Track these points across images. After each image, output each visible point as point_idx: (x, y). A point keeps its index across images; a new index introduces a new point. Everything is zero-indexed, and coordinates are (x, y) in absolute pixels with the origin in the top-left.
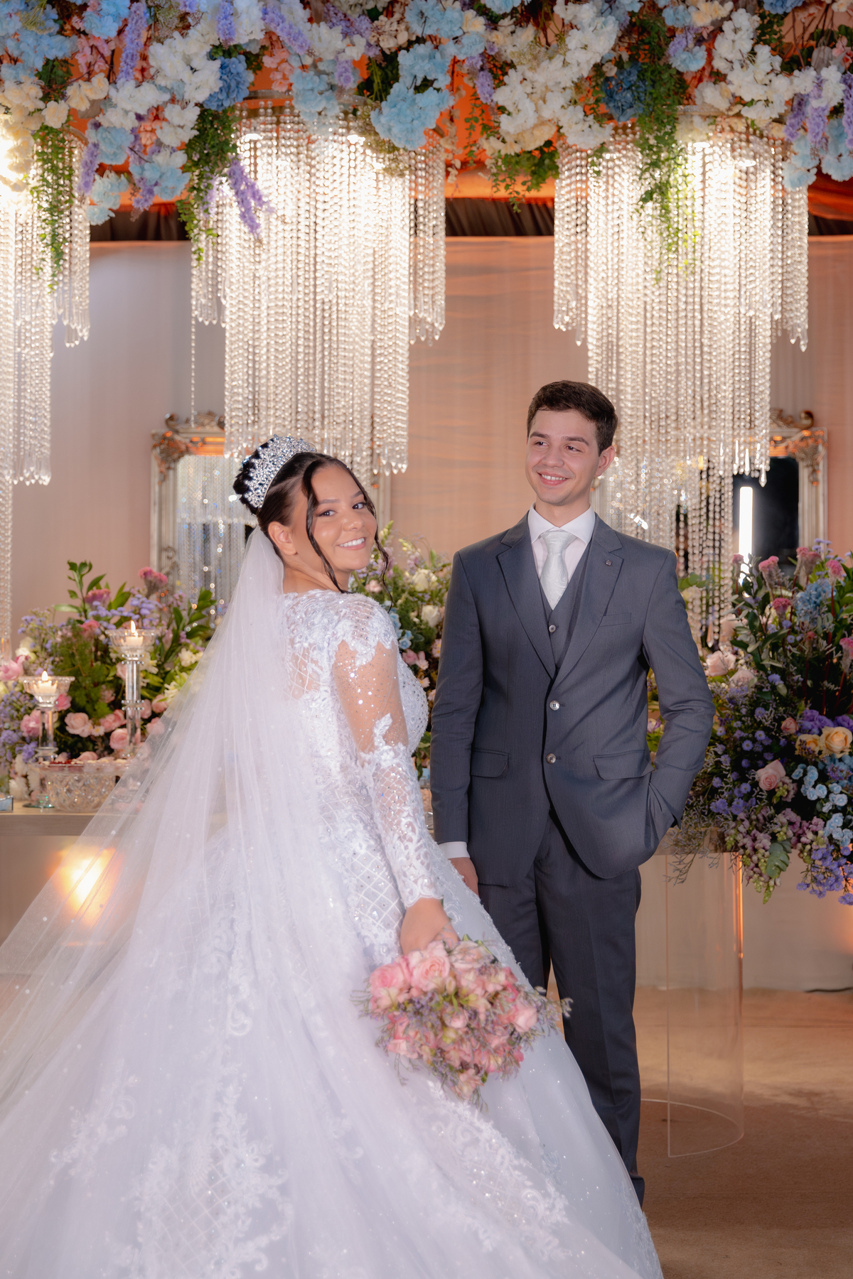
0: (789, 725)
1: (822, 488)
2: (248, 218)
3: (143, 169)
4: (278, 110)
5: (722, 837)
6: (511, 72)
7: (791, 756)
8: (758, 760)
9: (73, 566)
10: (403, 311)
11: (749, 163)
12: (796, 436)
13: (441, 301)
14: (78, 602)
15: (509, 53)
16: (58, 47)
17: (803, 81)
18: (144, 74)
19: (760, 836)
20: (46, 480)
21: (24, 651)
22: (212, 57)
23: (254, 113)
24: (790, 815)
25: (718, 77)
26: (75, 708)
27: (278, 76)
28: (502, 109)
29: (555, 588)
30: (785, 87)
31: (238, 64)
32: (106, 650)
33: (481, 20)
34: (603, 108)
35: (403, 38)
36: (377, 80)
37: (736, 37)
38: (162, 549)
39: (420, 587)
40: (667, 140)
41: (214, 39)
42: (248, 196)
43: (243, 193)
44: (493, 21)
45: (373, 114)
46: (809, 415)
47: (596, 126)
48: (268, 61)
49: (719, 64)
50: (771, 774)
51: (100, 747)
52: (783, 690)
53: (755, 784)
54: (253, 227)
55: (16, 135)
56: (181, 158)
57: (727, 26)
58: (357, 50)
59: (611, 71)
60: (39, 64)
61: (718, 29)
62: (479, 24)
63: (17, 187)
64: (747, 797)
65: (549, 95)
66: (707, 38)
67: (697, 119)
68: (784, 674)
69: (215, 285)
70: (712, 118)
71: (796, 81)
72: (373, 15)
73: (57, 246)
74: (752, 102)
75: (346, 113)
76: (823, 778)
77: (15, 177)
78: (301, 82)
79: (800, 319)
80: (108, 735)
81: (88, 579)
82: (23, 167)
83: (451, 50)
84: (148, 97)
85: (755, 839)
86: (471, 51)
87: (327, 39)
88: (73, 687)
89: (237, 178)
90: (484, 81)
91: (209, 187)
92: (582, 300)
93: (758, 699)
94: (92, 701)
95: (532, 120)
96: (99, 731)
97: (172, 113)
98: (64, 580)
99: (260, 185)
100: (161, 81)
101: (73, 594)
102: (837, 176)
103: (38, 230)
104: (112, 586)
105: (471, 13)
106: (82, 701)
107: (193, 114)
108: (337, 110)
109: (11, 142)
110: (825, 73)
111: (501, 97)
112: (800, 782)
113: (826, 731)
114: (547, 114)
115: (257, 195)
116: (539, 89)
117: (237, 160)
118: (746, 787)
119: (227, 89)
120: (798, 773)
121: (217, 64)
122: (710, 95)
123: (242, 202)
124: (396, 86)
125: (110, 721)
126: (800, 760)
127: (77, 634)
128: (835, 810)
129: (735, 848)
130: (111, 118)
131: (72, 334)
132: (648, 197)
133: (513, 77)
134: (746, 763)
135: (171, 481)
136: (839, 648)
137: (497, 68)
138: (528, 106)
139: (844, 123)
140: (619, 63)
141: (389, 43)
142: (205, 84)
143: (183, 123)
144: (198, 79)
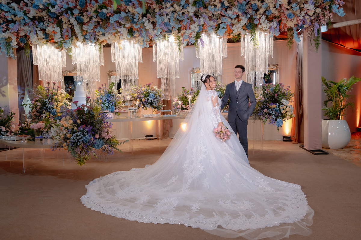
0: (268, 104)
1: (279, 74)
2: (202, 45)
4: (206, 31)
5: (259, 118)
7: (268, 108)
8: (264, 109)
9: (182, 88)
10: (222, 55)
11: (266, 33)
12: (275, 67)
13: (226, 53)
14: (183, 92)
15: (234, 23)
16: (180, 26)
17: (271, 24)
18: (190, 29)
20: (179, 77)
21: (177, 98)
22: (198, 26)
23: (203, 32)
24: (268, 115)
25: (261, 24)
26: (183, 105)
27: (206, 27)
28: (233, 30)
29: (238, 89)
30: (269, 25)
31: (201, 27)
32: (187, 98)
34: (246, 29)
35: (221, 22)
36: (218, 27)
37: (263, 19)
38: (192, 85)
39: (224, 89)
40: (254, 33)
41: (198, 24)
42: (202, 42)
44: (232, 19)
45: (217, 32)
46: (277, 64)
47: (245, 31)
48: (204, 26)
49: (260, 22)
50: (265, 110)
51: (186, 109)
52: (267, 100)
53: (264, 111)
54: (203, 46)
55: (175, 37)
56: (194, 38)
57: (261, 18)
58: (215, 24)
59: (247, 24)
60: (177, 28)
61: (260, 18)
62: (230, 20)
63: (175, 43)
64: (262, 113)
66: (259, 20)
67: (258, 29)
68: (268, 98)
69: (199, 53)
70: (260, 29)
72: (217, 19)
73: (180, 50)
74: (265, 27)
76: (272, 111)
77: (175, 42)
78: (208, 28)
79: (272, 54)
80: (187, 108)
81: (184, 89)
82: (176, 41)
83: (226, 23)
84: (190, 31)
85: (263, 118)
86: (229, 23)
87: (211, 23)
88: (183, 102)
89: (201, 40)
90: (231, 27)
91: (198, 41)
92: (244, 53)
93: (265, 101)
94: (185, 104)
96: (186, 107)
97: (193, 33)
98: (181, 89)
99: (204, 41)
100: (192, 29)
101: (182, 91)
102: (277, 36)
103: (178, 48)
104: (187, 90)
105: (229, 19)
106: (184, 104)
107: (196, 33)
108: (213, 31)
109: (174, 37)
110: (274, 23)
111: (233, 29)
112: (269, 111)
113: (273, 105)
114: (239, 30)
116: (238, 27)
117: (201, 38)
118: (262, 112)
119: (200, 30)
120: (269, 110)
122: (259, 26)
123: (202, 43)
124: (220, 28)
125: (187, 106)
126: (269, 109)
127: (183, 96)
128: (273, 114)
129: (261, 119)
130: (186, 34)
131: (181, 60)
132: (251, 40)
133: (234, 26)
134: (262, 109)
135: (193, 76)
136: (275, 95)
137: (232, 25)
138: (236, 30)
139: (276, 29)
140: (248, 23)
141: (219, 23)
142: (197, 29)
143: (194, 34)
144: (196, 29)
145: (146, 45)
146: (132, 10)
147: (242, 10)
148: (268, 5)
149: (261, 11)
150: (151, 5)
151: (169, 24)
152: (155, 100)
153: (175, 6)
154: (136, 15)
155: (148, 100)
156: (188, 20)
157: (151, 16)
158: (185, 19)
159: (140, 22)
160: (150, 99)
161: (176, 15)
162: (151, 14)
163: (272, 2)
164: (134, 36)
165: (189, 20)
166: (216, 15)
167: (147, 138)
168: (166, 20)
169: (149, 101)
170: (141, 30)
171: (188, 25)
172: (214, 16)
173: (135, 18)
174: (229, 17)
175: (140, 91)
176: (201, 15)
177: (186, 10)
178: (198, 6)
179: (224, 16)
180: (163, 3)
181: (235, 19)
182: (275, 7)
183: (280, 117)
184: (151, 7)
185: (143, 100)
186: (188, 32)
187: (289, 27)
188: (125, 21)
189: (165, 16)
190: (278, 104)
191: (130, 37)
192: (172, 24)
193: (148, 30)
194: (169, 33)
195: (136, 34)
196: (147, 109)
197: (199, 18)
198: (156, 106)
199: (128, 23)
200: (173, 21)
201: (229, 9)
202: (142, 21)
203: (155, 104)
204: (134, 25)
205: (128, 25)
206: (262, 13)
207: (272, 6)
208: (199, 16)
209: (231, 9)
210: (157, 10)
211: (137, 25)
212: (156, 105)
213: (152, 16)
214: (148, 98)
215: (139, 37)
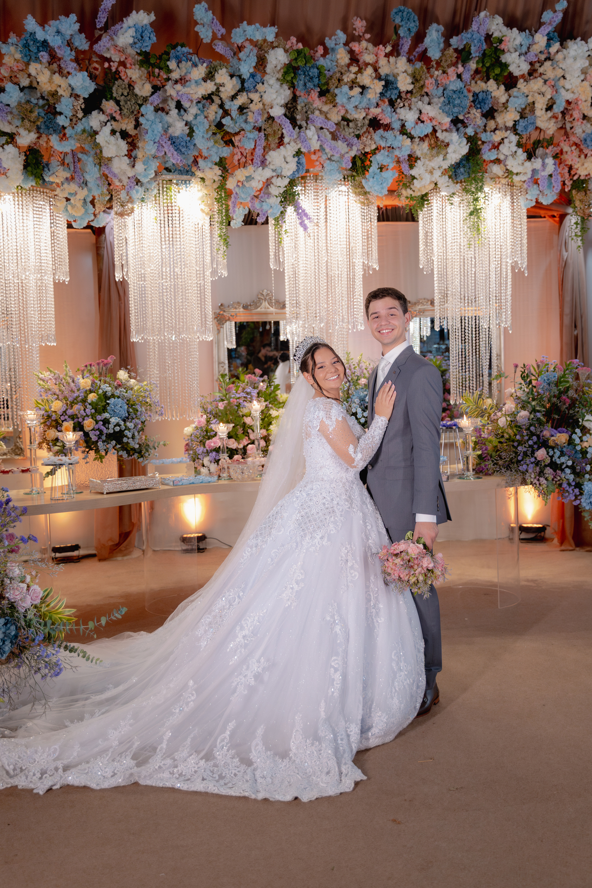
0: (546, 433)
2: (303, 225)
3: (262, 206)
4: (316, 177)
5: (525, 479)
6: (418, 161)
7: (544, 444)
8: (536, 448)
10: (359, 262)
13: (375, 255)
14: (223, 391)
15: (418, 153)
16: (226, 152)
17: (537, 163)
18: (263, 163)
19: (542, 479)
22: (294, 156)
23: (305, 178)
24: (550, 469)
25: (501, 162)
27: (318, 163)
28: (414, 178)
30: (529, 166)
33: (409, 140)
35: (374, 147)
36: (358, 164)
37: (510, 145)
38: (219, 363)
40: (480, 190)
41: (296, 149)
43: (301, 213)
44: (413, 139)
45: (363, 181)
47: (453, 185)
48: (314, 157)
49: (502, 157)
50: (541, 454)
51: (242, 453)
53: (536, 458)
54: (305, 228)
55: (207, 191)
56: (279, 199)
57: (505, 140)
58: (354, 152)
60: (218, 160)
61: (502, 142)
62: (407, 141)
63: (208, 214)
65: (434, 171)
66: (496, 147)
67: (489, 179)
70: (495, 178)
71: (535, 164)
72: (358, 137)
74: (517, 174)
75: (344, 178)
76: (562, 454)
78: (330, 166)
80: (245, 448)
83: (396, 153)
84: (267, 173)
85: (538, 480)
86: (403, 154)
88: (232, 429)
89: (297, 208)
90: (405, 167)
91: (285, 211)
93: (531, 423)
94: (236, 433)
95: (428, 182)
96: (241, 446)
97: (277, 181)
100: (272, 167)
101: (220, 387)
102: (545, 203)
105: (404, 136)
106: (233, 434)
107: (285, 181)
108: (340, 176)
109: (203, 193)
110: (545, 160)
111: (413, 172)
112: (552, 457)
113: (558, 435)
114: (432, 179)
115: (306, 215)
116: (429, 168)
117: (298, 199)
118: (533, 459)
119: (298, 170)
120: (551, 453)
121: (296, 159)
122: (495, 169)
123: (300, 218)
124: (372, 169)
125: (245, 441)
126: (551, 447)
128: (567, 467)
129: (532, 484)
132: (471, 214)
133: (419, 164)
135: (221, 334)
136: (560, 402)
137: (412, 160)
139: (553, 181)
141: (367, 150)
142: (290, 168)
143: (281, 184)
144: (287, 166)
145: (92, 217)
146: (50, 81)
147: (456, 110)
148: (530, 100)
149: (508, 117)
150: (121, 68)
151: (188, 144)
152: (130, 425)
153: (222, 76)
154: (62, 99)
155: (106, 422)
156: (259, 130)
157: (118, 108)
158: (248, 127)
159: (79, 127)
160: (114, 420)
161: (213, 111)
162: (118, 103)
163: (543, 90)
164: (47, 179)
165: (262, 134)
166: (354, 120)
167: (58, 555)
168: (179, 128)
169: (111, 426)
170: (79, 160)
171: (259, 151)
172: (348, 125)
173: (61, 114)
174: (403, 131)
175: (72, 391)
176: (307, 119)
177: (255, 97)
178: (305, 85)
179: (387, 127)
180: (172, 64)
181: (422, 139)
182: (549, 108)
183: (587, 476)
184: (122, 74)
185: (89, 424)
186: (260, 175)
187: (582, 178)
188: (18, 123)
189: (174, 112)
190: (578, 431)
191: (30, 183)
192: (203, 142)
193: (110, 159)
194: (185, 177)
195: (57, 175)
196: (101, 458)
197: (300, 127)
198: (137, 446)
199: (29, 131)
200: (207, 131)
201: (402, 105)
202: (86, 125)
203: (133, 437)
204: (54, 140)
205: (26, 138)
206: (510, 124)
207: (541, 104)
208: (298, 123)
209: (406, 104)
210: (144, 89)
211: (63, 137)
212: (136, 441)
213: (121, 110)
214: (106, 415)
215: (73, 187)
